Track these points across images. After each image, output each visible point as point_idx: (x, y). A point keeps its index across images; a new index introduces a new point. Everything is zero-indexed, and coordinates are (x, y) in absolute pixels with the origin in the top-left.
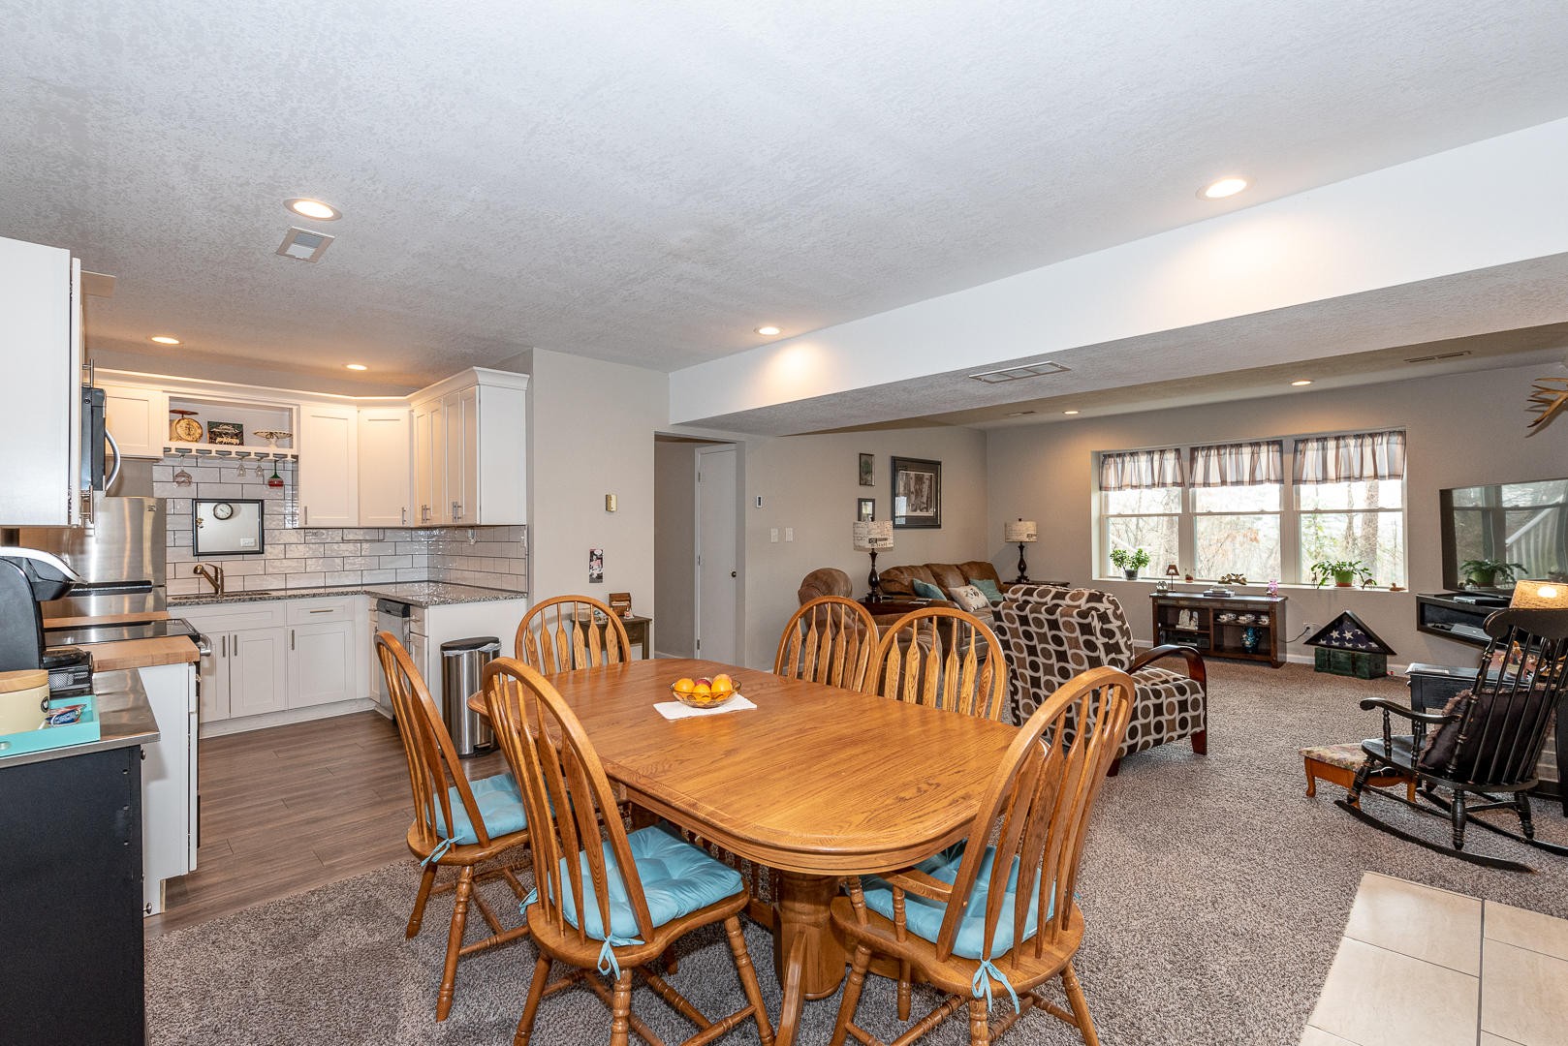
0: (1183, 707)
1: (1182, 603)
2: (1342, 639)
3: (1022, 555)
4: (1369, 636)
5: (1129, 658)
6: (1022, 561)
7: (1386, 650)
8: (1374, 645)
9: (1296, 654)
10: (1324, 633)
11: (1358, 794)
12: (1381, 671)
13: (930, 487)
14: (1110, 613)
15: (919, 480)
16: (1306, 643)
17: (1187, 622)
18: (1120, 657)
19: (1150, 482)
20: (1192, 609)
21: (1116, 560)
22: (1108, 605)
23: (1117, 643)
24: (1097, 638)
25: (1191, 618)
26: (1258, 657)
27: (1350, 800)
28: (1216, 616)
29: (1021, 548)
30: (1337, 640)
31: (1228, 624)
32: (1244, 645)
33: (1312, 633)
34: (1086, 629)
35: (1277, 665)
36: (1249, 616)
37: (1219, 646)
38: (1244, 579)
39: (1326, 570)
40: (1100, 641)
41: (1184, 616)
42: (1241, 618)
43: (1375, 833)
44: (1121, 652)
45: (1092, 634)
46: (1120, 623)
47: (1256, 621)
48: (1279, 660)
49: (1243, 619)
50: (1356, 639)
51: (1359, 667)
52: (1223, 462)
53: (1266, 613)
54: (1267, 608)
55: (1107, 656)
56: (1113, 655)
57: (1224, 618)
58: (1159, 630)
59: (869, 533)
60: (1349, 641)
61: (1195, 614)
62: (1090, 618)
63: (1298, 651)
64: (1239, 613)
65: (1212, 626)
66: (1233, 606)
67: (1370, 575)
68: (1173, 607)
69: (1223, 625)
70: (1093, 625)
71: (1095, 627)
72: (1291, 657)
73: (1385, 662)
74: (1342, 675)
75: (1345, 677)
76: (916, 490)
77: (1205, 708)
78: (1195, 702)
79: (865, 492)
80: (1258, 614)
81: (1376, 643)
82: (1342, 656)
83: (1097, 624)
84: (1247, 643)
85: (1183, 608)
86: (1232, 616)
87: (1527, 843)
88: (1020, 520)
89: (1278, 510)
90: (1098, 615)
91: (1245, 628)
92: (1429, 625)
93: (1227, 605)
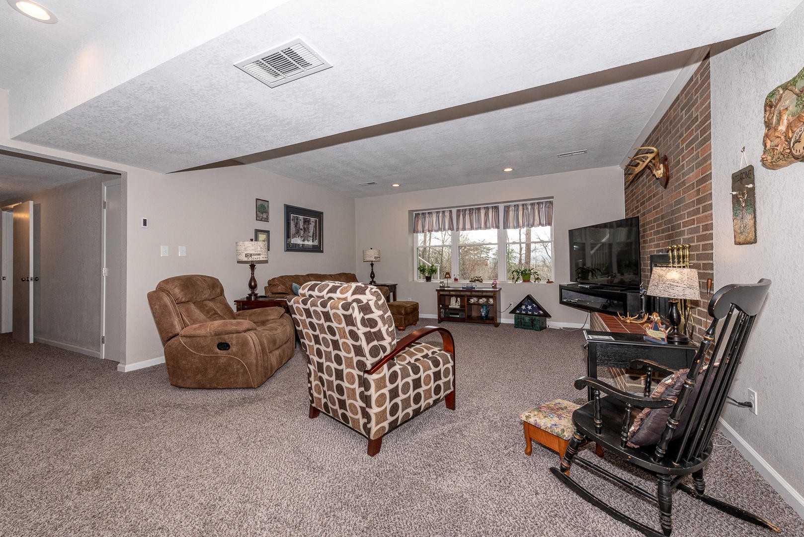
0: (437, 376)
1: (452, 293)
2: (527, 310)
3: (372, 269)
4: (539, 308)
5: (390, 344)
6: (372, 273)
7: (547, 315)
8: (541, 312)
9: (506, 319)
10: (519, 307)
11: (570, 464)
12: (544, 326)
13: (315, 227)
14: (372, 304)
15: (306, 222)
16: (510, 313)
17: (454, 304)
18: (382, 343)
19: (437, 229)
20: (457, 296)
21: (421, 271)
22: (371, 297)
23: (380, 330)
24: (358, 329)
25: (457, 301)
26: (488, 321)
27: (564, 470)
28: (469, 300)
29: (372, 265)
30: (524, 310)
31: (474, 304)
32: (481, 315)
33: (513, 307)
34: (350, 320)
35: (497, 325)
36: (484, 299)
37: (470, 316)
38: (481, 279)
39: (519, 273)
40: (361, 330)
41: (453, 300)
42: (481, 300)
43: (587, 506)
44: (383, 339)
45: (354, 325)
46: (381, 313)
47: (487, 302)
48: (498, 322)
49: (482, 301)
50: (533, 309)
51: (535, 325)
52: (472, 217)
53: (492, 297)
54: (492, 294)
55: (368, 344)
56: (375, 343)
57: (472, 301)
58: (441, 308)
59: (245, 249)
60: (530, 311)
61: (459, 299)
62: (351, 310)
63: (506, 317)
64: (480, 297)
65: (466, 305)
66: (477, 294)
67: (538, 275)
68: (447, 295)
69: (472, 304)
70: (354, 316)
71: (355, 318)
72: (503, 320)
73: (546, 320)
74: (527, 329)
75: (529, 330)
76: (304, 228)
77: (454, 374)
78: (447, 371)
79: (262, 226)
80: (488, 297)
81: (542, 311)
82: (527, 319)
83: (357, 315)
84: (483, 314)
85: (453, 296)
86: (476, 299)
87: (698, 498)
88: (371, 249)
89: (496, 242)
90: (359, 307)
91: (482, 305)
92: (565, 300)
93: (473, 293)
